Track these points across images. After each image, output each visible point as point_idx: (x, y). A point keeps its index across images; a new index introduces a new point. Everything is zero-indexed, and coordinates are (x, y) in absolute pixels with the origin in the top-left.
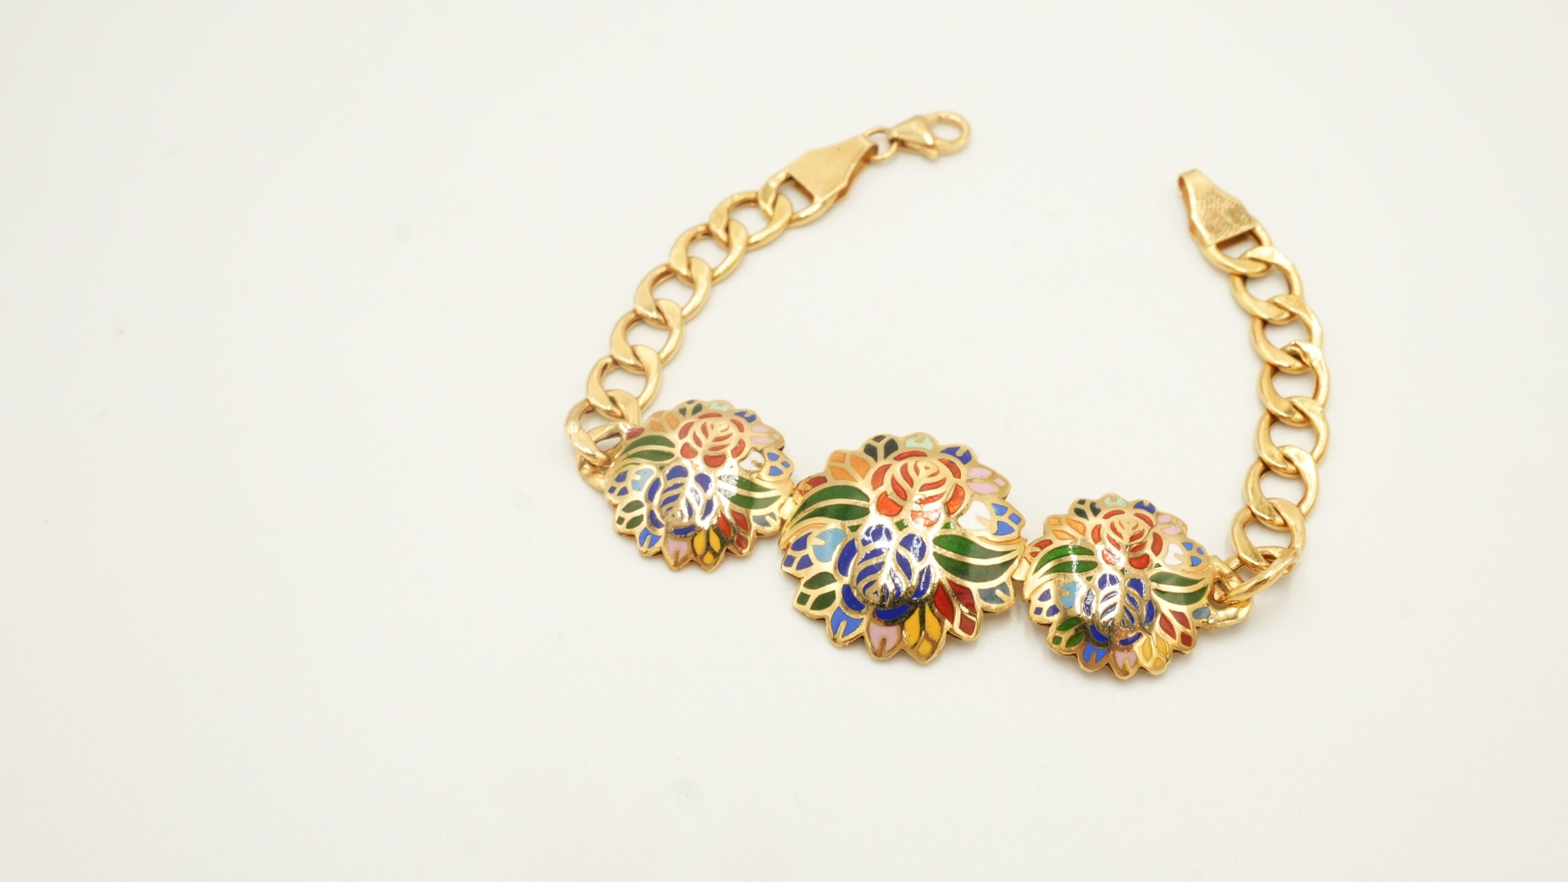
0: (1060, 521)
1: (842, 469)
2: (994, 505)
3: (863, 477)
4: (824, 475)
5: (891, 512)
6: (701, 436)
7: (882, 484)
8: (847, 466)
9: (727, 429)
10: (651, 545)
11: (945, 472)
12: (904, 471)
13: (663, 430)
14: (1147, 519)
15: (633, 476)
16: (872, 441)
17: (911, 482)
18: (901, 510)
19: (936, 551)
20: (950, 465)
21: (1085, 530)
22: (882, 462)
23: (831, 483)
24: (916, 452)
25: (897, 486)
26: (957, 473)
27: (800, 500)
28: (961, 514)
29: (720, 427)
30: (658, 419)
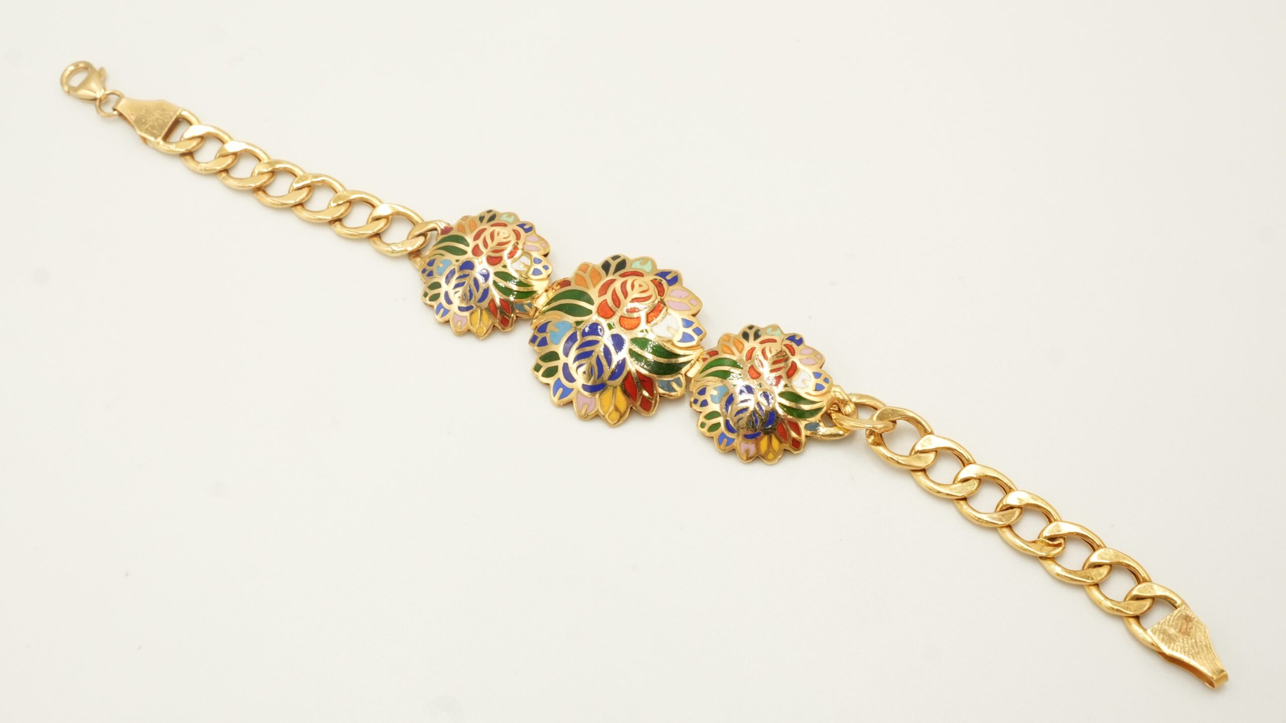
0: (729, 340)
1: (583, 278)
2: (684, 320)
3: (594, 286)
4: (570, 280)
5: (606, 315)
6: (489, 240)
7: (605, 293)
8: (587, 276)
9: (508, 237)
10: (443, 315)
11: (653, 290)
12: (624, 285)
13: (465, 232)
14: (792, 350)
15: (439, 264)
16: (611, 259)
17: (626, 295)
18: (613, 315)
19: (631, 348)
20: (659, 286)
21: (743, 349)
22: (610, 277)
23: (573, 287)
24: (637, 272)
25: (615, 297)
26: (661, 292)
27: (551, 294)
28: (656, 324)
29: (503, 234)
30: (464, 222)
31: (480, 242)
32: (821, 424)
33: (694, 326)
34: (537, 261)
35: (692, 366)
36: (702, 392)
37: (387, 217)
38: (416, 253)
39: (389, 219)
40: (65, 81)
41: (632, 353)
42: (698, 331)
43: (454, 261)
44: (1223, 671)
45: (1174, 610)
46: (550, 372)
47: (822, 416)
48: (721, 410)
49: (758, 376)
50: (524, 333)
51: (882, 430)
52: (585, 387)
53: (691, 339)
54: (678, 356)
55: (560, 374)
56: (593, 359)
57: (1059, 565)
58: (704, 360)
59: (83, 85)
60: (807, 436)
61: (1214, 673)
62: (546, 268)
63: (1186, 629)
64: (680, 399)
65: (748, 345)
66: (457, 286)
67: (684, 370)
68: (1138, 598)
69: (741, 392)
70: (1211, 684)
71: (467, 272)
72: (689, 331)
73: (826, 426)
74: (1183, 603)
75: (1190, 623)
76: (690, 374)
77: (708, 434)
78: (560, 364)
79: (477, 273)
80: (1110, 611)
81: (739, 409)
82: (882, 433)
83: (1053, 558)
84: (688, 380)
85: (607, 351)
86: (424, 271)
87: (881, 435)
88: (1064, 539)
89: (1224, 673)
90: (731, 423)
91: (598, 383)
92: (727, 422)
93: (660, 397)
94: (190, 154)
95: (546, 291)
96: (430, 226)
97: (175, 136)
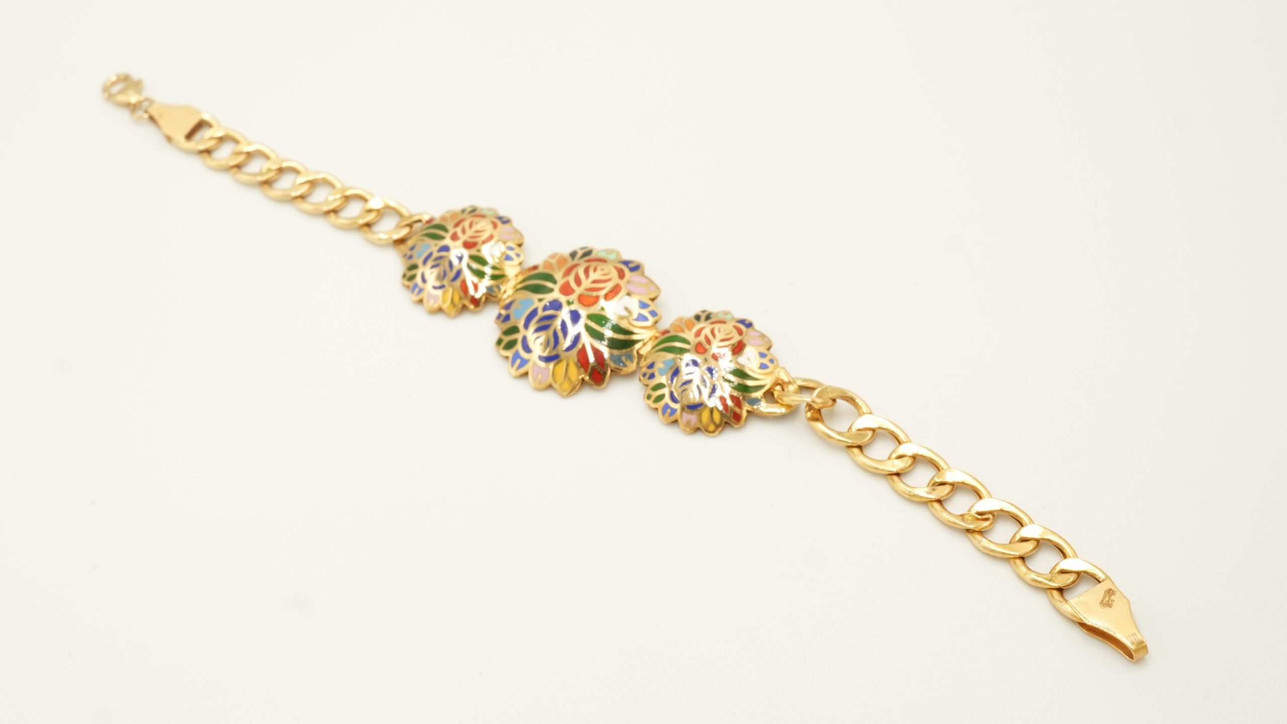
31: (459, 230)
32: (763, 400)
33: (650, 309)
34: (511, 249)
35: (644, 345)
36: (651, 366)
37: (378, 211)
38: (401, 241)
39: (381, 213)
40: (106, 89)
41: (588, 328)
42: (653, 313)
43: (433, 246)
44: (1142, 642)
45: (1097, 584)
46: (510, 345)
47: (765, 394)
48: (667, 381)
49: (704, 351)
50: (491, 313)
51: (822, 406)
52: (541, 358)
53: (646, 319)
54: (631, 333)
55: (519, 347)
56: (551, 332)
57: (986, 539)
58: (656, 338)
59: (121, 92)
60: (748, 412)
61: (1133, 643)
62: (518, 255)
63: (1108, 601)
64: (631, 375)
65: (698, 326)
66: (433, 267)
67: (637, 346)
68: (1063, 572)
69: (687, 365)
70: (1130, 655)
71: (443, 254)
72: (645, 312)
73: (767, 402)
74: (1107, 577)
75: (1112, 596)
76: (642, 352)
77: (654, 406)
78: (519, 337)
79: (453, 255)
80: (1034, 584)
81: (684, 381)
82: (822, 408)
83: (981, 532)
84: (640, 356)
85: (564, 325)
86: (405, 255)
87: (819, 410)
88: (994, 516)
89: (1144, 644)
90: (676, 394)
91: (554, 353)
92: (672, 394)
93: (612, 371)
94: (208, 152)
95: (516, 276)
96: (416, 218)
97: (198, 136)
